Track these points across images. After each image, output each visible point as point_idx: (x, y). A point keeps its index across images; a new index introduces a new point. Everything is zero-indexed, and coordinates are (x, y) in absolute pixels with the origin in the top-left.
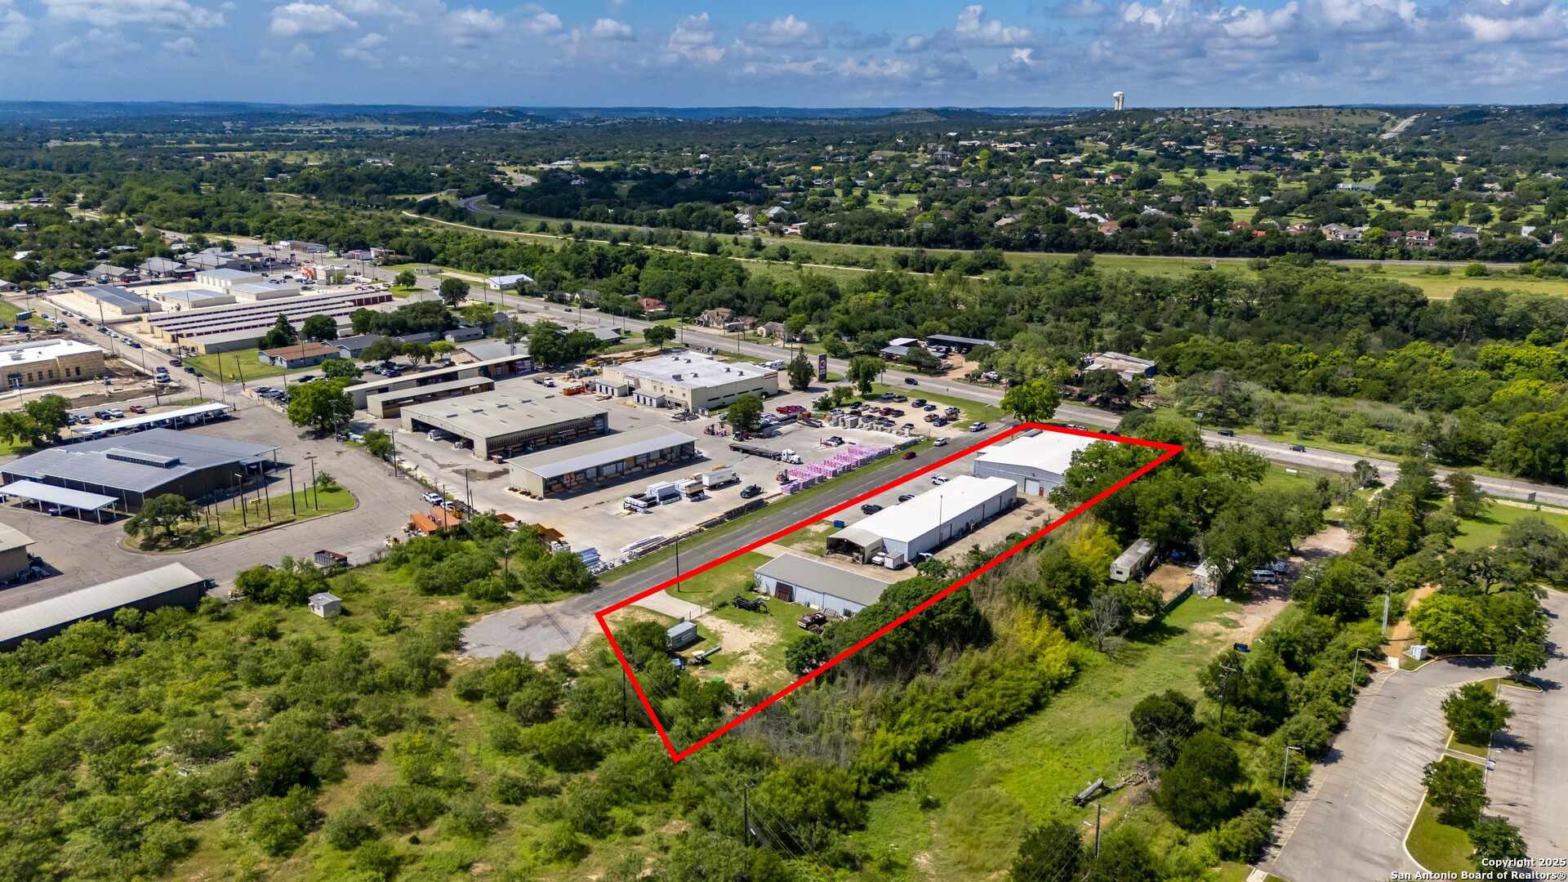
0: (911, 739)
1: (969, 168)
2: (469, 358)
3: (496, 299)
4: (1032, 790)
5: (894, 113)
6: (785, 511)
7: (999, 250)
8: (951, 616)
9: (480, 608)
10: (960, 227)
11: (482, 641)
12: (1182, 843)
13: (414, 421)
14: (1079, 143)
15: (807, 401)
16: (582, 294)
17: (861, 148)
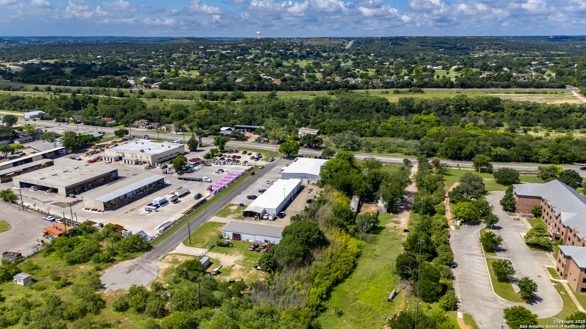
0: (323, 289)
1: (212, 60)
2: (33, 151)
3: (31, 122)
4: (372, 300)
5: (172, 39)
6: (216, 202)
7: (241, 91)
8: (316, 236)
9: (102, 267)
10: (224, 83)
11: (111, 282)
12: (430, 308)
13: (20, 183)
14: (250, 51)
15: (200, 156)
16: (73, 118)
17: (168, 52)
